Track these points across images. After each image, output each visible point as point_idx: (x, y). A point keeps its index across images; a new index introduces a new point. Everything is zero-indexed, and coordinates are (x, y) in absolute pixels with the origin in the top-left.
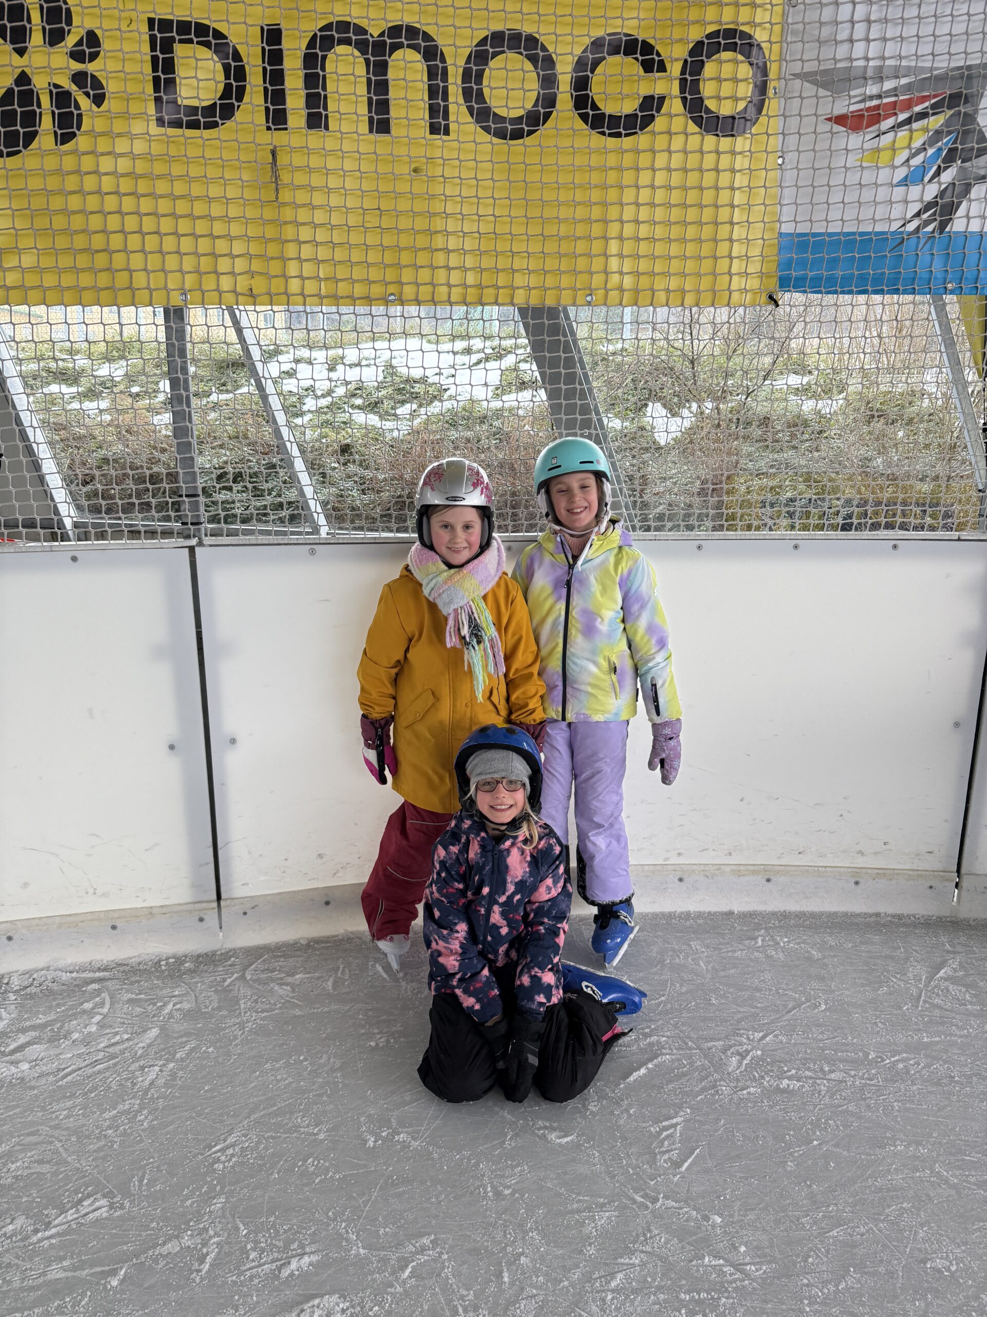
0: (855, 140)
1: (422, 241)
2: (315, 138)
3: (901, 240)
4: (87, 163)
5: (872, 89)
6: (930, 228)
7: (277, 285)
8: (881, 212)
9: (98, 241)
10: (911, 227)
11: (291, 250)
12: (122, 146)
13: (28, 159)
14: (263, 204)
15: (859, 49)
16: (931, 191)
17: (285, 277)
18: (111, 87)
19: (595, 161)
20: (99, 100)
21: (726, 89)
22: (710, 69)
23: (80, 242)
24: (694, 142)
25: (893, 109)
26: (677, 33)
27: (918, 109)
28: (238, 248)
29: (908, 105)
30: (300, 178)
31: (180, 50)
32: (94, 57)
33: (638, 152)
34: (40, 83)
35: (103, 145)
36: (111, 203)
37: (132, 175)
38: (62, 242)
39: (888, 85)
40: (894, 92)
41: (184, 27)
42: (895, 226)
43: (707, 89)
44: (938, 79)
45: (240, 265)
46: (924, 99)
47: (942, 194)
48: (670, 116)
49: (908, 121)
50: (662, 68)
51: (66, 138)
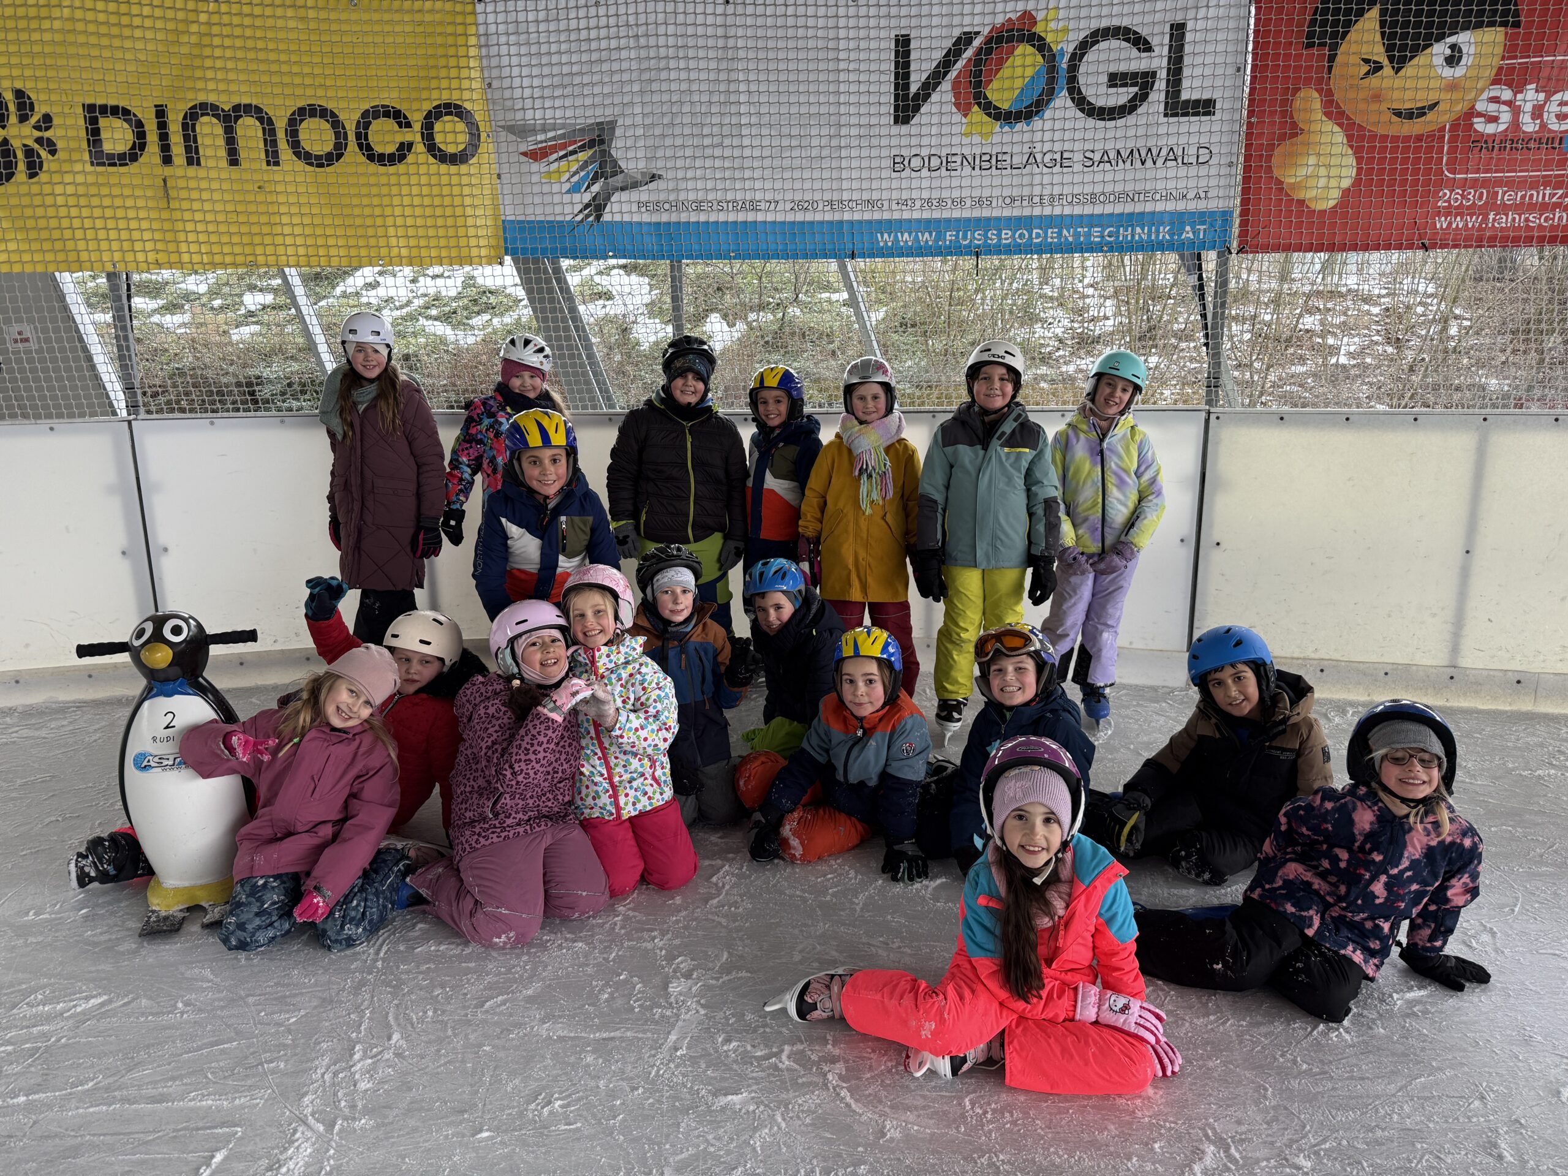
0: (535, 167)
1: (266, 229)
2: (192, 171)
3: (573, 226)
4: (47, 189)
5: (540, 137)
6: (591, 219)
7: (174, 258)
8: (558, 209)
9: (56, 234)
10: (579, 218)
11: (181, 237)
12: (68, 178)
13: (10, 188)
14: (160, 210)
15: (529, 114)
16: (587, 197)
17: (180, 253)
18: (60, 145)
19: (373, 180)
20: (53, 152)
21: (450, 138)
22: (438, 127)
23: (44, 234)
24: (433, 169)
25: (554, 149)
26: (415, 106)
27: (571, 148)
28: (147, 235)
29: (564, 146)
30: (184, 194)
31: (103, 122)
32: (47, 129)
33: (399, 175)
34: (16, 144)
35: (56, 178)
36: (63, 212)
37: (76, 195)
38: (33, 235)
39: (551, 134)
40: (554, 138)
41: (104, 109)
42: (568, 218)
43: (438, 138)
44: (582, 130)
45: (149, 246)
46: (575, 142)
47: (594, 199)
48: (417, 154)
49: (565, 156)
50: (408, 125)
51: (32, 176)
